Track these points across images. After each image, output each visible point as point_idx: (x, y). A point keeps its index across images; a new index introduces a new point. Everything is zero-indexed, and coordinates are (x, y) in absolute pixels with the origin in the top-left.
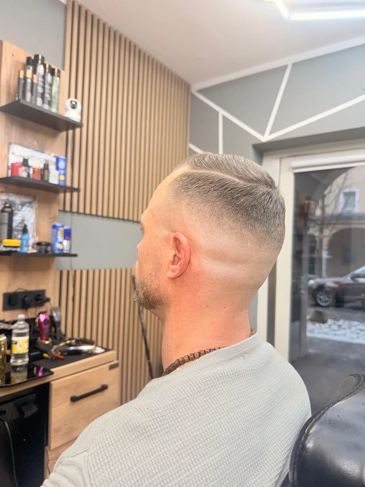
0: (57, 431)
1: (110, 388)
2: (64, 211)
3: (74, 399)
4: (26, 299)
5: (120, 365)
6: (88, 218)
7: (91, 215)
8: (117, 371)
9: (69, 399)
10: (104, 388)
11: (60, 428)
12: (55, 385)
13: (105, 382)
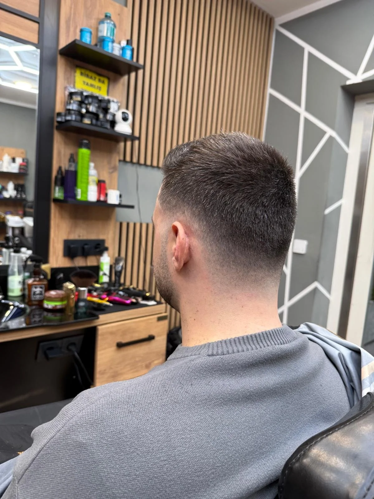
0: (103, 373)
1: (157, 339)
2: (124, 160)
3: (120, 346)
4: (86, 247)
5: (169, 317)
6: (149, 170)
7: (152, 166)
8: (165, 323)
9: (115, 344)
10: (151, 338)
11: (105, 370)
12: (101, 330)
13: (153, 333)
